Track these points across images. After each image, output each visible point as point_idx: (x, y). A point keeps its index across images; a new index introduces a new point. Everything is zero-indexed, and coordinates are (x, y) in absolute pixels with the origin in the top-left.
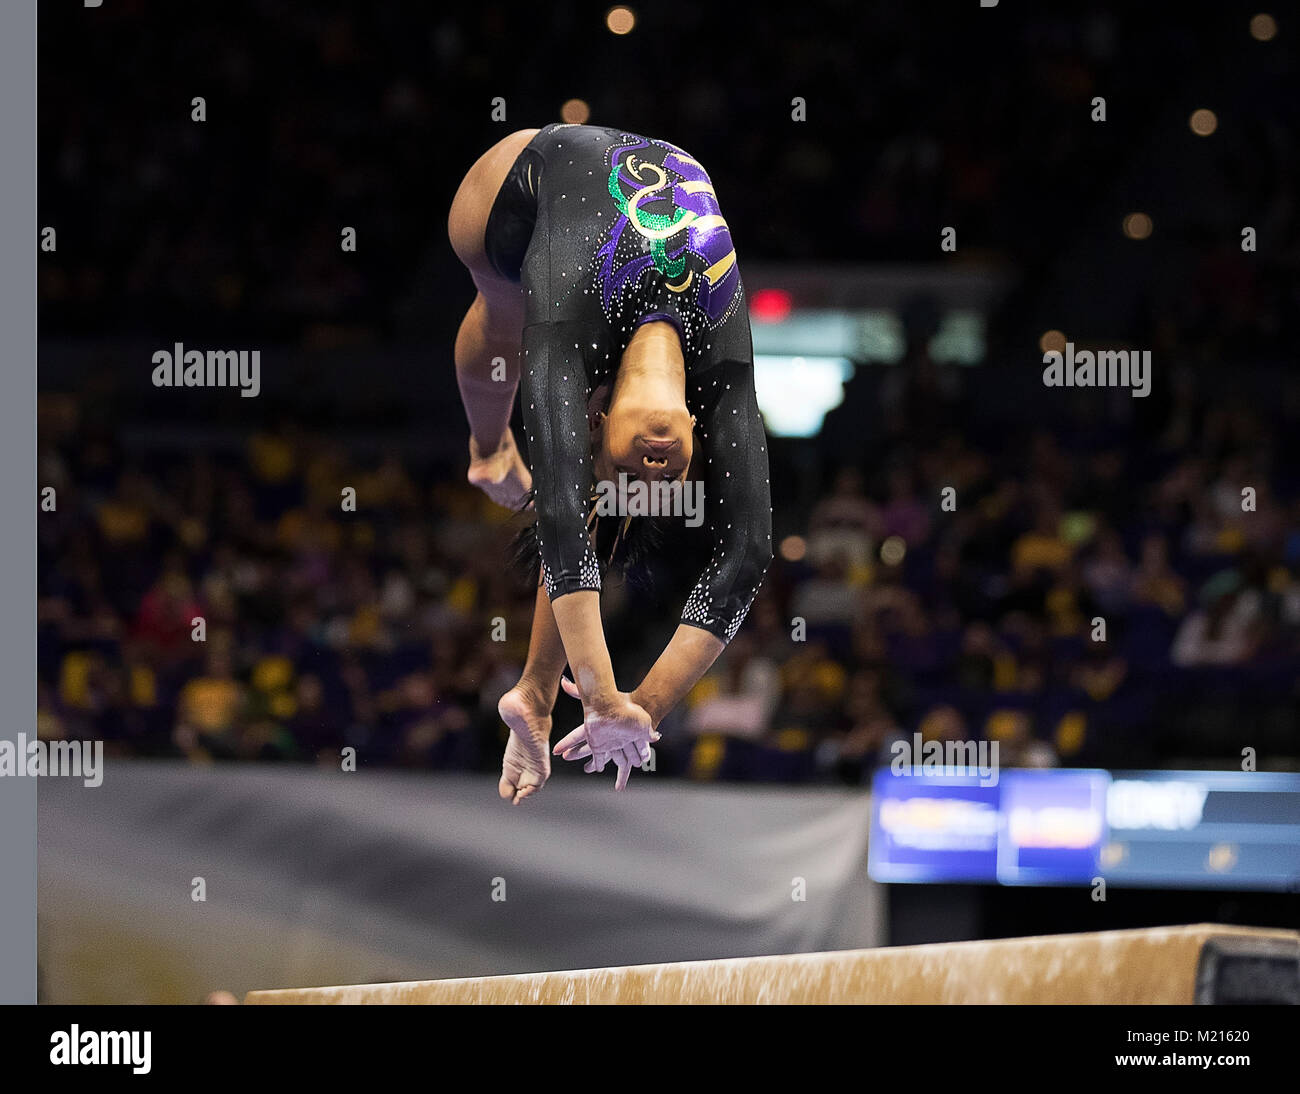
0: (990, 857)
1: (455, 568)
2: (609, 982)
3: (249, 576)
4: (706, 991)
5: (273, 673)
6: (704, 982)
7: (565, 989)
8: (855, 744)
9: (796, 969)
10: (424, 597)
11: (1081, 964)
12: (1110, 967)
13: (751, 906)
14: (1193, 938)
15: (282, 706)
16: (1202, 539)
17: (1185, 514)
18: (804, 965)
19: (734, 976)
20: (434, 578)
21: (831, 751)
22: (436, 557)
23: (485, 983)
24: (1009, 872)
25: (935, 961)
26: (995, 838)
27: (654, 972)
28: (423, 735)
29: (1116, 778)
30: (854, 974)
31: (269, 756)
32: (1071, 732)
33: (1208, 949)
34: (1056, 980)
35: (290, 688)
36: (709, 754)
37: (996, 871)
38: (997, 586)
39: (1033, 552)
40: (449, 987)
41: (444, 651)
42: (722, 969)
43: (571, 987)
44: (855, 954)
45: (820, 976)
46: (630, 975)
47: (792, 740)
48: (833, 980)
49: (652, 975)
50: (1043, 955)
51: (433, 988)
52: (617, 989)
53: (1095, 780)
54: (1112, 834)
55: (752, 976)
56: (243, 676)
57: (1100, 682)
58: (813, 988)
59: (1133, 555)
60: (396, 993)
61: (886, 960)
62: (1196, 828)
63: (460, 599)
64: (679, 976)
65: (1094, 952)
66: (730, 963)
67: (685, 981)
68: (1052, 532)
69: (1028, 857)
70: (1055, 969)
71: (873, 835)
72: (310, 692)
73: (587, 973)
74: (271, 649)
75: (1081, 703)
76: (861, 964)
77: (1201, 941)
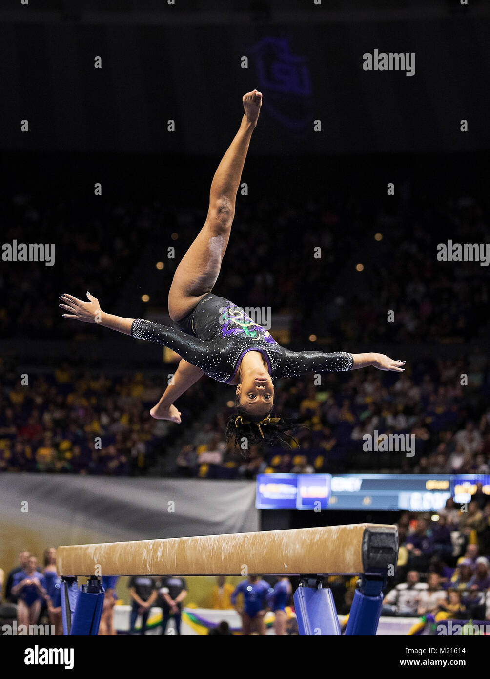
0: (294, 501)
1: (122, 411)
2: (174, 543)
3: (58, 414)
4: (206, 545)
5: (65, 445)
6: (205, 542)
7: (160, 545)
8: (251, 466)
9: (234, 538)
10: (113, 421)
11: (326, 536)
12: (335, 537)
13: (218, 518)
14: (361, 527)
15: (68, 455)
16: (360, 400)
17: (355, 391)
18: (237, 537)
19: (214, 541)
20: (116, 415)
21: (243, 468)
22: (116, 408)
23: (134, 543)
24: (300, 506)
25: (279, 535)
26: (296, 495)
27: (189, 539)
28: (113, 464)
29: (333, 476)
30: (253, 539)
31: (64, 471)
32: (319, 462)
33: (366, 531)
34: (318, 541)
35: (71, 450)
36: (204, 469)
37: (296, 506)
38: (296, 416)
39: (307, 404)
40: (123, 544)
41: (119, 437)
42: (211, 538)
43: (162, 544)
44: (254, 533)
45: (242, 540)
46: (181, 541)
47: (230, 465)
48: (246, 542)
49: (188, 540)
50: (314, 533)
51: (118, 545)
52: (177, 545)
53: (327, 476)
54: (332, 494)
55: (220, 541)
56: (56, 446)
57: (328, 445)
58: (240, 544)
59: (340, 405)
60: (105, 547)
61: (263, 535)
62: (359, 492)
63: (124, 421)
64: (197, 541)
65: (330, 532)
66: (213, 537)
67: (199, 542)
68: (313, 398)
69: (305, 501)
70: (318, 537)
71: (257, 494)
72: (77, 451)
73: (167, 540)
74: (65, 438)
75: (323, 452)
76: (255, 536)
77: (364, 528)
